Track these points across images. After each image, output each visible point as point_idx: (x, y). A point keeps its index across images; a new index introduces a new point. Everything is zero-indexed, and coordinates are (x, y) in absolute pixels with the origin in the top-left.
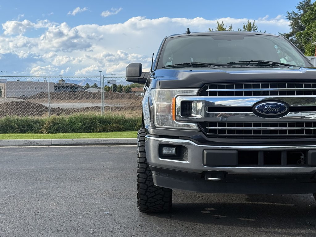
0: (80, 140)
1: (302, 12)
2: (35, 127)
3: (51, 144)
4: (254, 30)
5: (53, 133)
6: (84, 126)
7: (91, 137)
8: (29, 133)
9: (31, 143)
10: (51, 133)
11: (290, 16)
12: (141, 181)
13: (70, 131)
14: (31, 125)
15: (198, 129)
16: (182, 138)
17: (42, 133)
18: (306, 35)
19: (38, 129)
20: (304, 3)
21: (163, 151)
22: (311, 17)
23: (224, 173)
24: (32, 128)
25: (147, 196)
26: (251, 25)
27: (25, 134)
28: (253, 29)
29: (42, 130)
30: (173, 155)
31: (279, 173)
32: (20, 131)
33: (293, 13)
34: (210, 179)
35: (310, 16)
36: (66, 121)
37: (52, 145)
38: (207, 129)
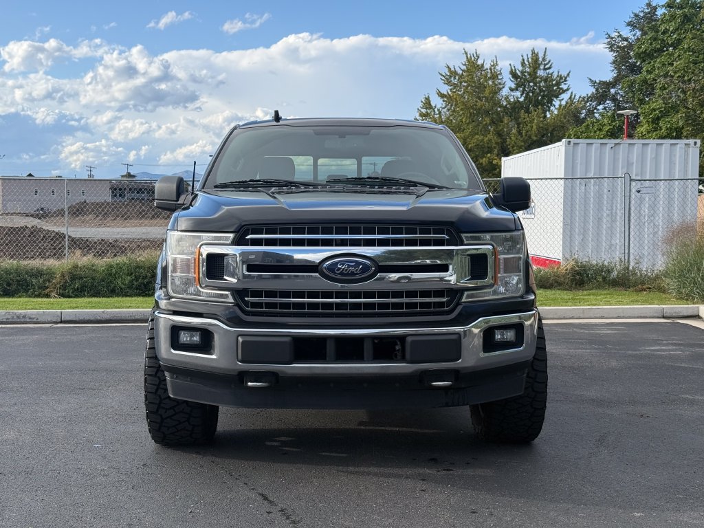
0: (120, 313)
1: (639, 33)
2: (33, 285)
3: (59, 320)
4: (545, 69)
5: (69, 297)
6: (136, 283)
7: (145, 306)
8: (20, 297)
9: (18, 317)
10: (66, 297)
11: (613, 42)
12: (150, 390)
13: (106, 292)
14: (26, 280)
15: (232, 301)
16: (208, 316)
17: (48, 296)
18: (642, 86)
19: (39, 288)
20: (642, 15)
21: (178, 337)
22: (654, 45)
23: (274, 374)
24: (28, 285)
25: (161, 416)
26: (537, 59)
27: (10, 299)
28: (542, 67)
29: (48, 290)
30: (197, 345)
31: (359, 374)
32: (3, 291)
33: (618, 37)
34: (250, 384)
35: (651, 44)
36: (98, 272)
37: (61, 322)
38: (248, 302)
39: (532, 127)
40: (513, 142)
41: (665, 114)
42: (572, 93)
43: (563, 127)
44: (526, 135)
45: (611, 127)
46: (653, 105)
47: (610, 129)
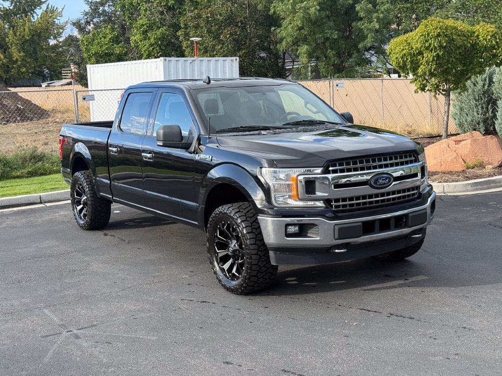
15: (324, 206)
16: (309, 216)
21: (286, 230)
30: (297, 233)
38: (332, 205)
39: (24, 30)
40: (11, 41)
41: (150, 27)
42: (49, 4)
43: (47, 29)
44: (20, 35)
45: (113, 36)
46: (141, 21)
47: (112, 37)
